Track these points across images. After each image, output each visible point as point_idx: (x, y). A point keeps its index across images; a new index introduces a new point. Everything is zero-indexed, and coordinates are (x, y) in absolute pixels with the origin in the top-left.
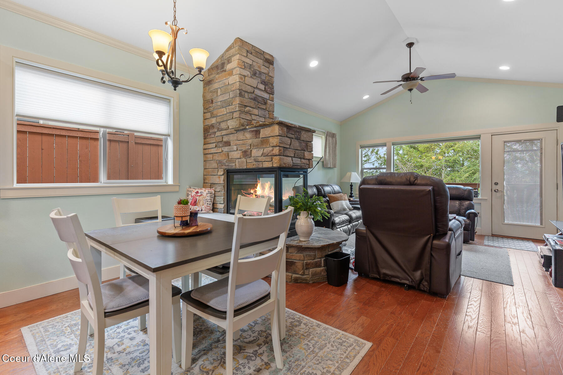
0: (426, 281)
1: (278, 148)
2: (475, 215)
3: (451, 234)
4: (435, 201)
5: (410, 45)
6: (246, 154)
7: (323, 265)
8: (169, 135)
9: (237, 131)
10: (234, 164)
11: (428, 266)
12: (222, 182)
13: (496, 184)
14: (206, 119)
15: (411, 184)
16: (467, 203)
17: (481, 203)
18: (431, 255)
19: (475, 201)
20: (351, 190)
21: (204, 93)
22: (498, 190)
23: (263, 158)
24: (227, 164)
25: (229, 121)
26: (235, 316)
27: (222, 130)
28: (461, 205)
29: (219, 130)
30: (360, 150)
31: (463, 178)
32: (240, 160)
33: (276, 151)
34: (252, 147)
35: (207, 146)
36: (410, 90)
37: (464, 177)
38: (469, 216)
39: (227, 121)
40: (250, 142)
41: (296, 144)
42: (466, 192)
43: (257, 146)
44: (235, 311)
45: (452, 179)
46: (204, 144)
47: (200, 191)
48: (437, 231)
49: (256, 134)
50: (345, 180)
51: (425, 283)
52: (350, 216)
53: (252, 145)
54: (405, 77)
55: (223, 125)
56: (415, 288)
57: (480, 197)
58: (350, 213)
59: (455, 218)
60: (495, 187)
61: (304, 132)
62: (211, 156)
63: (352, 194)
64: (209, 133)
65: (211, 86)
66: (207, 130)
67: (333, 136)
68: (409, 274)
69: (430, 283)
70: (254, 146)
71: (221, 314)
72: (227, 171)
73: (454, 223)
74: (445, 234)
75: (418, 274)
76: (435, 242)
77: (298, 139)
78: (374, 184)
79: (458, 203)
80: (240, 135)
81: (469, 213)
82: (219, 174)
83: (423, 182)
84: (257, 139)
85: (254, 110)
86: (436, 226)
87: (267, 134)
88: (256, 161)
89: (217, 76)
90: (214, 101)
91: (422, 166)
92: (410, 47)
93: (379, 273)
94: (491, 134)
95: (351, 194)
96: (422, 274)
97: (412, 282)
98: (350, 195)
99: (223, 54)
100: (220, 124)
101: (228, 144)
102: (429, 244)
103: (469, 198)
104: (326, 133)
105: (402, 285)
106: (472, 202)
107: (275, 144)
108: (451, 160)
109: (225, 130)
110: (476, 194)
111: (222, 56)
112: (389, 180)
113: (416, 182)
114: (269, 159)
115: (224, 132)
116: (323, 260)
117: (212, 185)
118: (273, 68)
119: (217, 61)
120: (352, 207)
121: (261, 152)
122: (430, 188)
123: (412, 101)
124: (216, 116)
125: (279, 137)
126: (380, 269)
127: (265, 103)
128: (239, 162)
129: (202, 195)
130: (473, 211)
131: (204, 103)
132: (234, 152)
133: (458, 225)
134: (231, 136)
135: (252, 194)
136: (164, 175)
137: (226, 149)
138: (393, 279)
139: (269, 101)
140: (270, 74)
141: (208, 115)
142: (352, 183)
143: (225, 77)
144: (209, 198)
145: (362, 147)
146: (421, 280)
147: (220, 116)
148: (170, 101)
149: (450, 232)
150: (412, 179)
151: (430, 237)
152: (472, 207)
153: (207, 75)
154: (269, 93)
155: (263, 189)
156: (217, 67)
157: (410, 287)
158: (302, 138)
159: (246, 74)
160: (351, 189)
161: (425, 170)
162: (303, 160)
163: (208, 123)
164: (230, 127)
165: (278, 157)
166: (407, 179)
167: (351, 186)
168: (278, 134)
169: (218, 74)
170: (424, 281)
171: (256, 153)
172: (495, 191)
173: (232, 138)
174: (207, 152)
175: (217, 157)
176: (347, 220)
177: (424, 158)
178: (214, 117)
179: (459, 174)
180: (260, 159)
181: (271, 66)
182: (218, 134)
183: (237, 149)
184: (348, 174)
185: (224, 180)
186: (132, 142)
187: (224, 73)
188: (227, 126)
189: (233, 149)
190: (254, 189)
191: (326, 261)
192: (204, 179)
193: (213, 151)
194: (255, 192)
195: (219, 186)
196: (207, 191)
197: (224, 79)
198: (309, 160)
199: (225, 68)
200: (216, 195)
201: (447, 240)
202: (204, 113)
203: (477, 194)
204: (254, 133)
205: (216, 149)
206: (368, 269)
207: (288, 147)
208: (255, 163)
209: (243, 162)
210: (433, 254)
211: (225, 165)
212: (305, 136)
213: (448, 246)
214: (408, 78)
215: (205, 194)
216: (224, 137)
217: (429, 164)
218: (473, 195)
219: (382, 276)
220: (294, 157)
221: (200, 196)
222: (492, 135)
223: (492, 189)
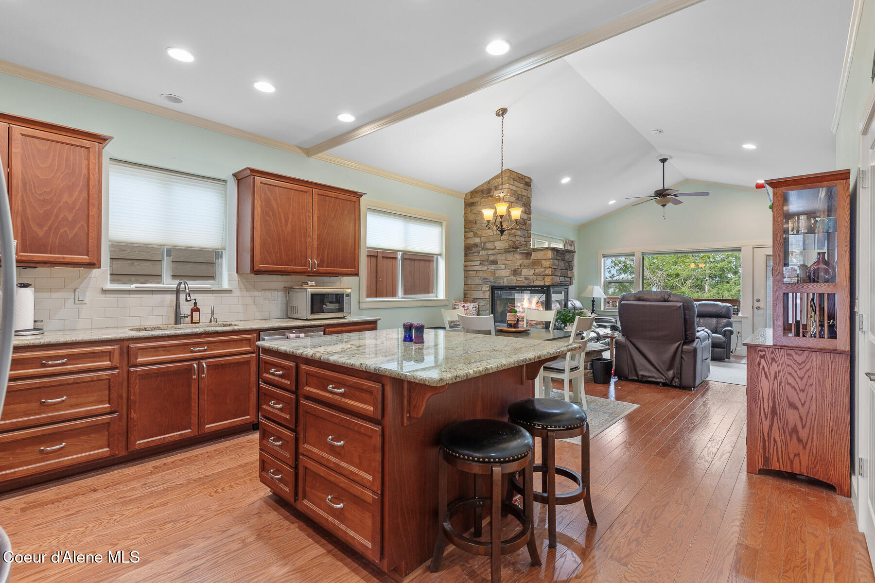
0: (677, 378)
1: (551, 269)
2: (731, 332)
3: (698, 342)
4: (685, 314)
5: (664, 161)
6: (515, 272)
7: (589, 368)
8: (440, 255)
9: (506, 251)
10: (502, 281)
11: (679, 366)
12: (487, 297)
13: (758, 301)
14: (468, 238)
15: (665, 301)
16: (725, 320)
17: (741, 322)
18: (682, 357)
19: (733, 319)
20: (593, 307)
21: (465, 213)
22: (759, 308)
23: (534, 277)
24: (493, 281)
25: (497, 242)
26: (570, 372)
27: (487, 249)
28: (718, 323)
29: (484, 249)
30: (603, 260)
31: (733, 293)
32: (508, 278)
33: (549, 271)
34: (522, 267)
35: (468, 263)
36: (664, 206)
37: (735, 290)
38: (725, 333)
39: (494, 242)
40: (520, 262)
41: (562, 264)
42: (724, 310)
43: (528, 267)
44: (571, 369)
45: (718, 294)
46: (465, 261)
47: (466, 305)
48: (686, 338)
49: (527, 256)
50: (586, 294)
51: (677, 380)
52: (598, 334)
53: (522, 265)
54: (659, 192)
55: (489, 245)
56: (668, 385)
57: (740, 314)
58: (597, 330)
59: (703, 330)
60: (756, 304)
61: (567, 254)
62: (474, 273)
64: (471, 250)
65: (475, 207)
66: (469, 249)
67: (572, 243)
68: (664, 373)
69: (680, 379)
70: (524, 266)
71: (562, 371)
72: (492, 287)
73: (703, 334)
74: (693, 341)
75: (671, 373)
76: (685, 347)
77: (563, 260)
78: (633, 301)
79: (715, 320)
80: (510, 256)
81: (725, 331)
82: (483, 289)
83: (675, 299)
84: (527, 260)
85: (518, 231)
86: (686, 335)
87: (539, 256)
88: (526, 279)
89: (482, 200)
90: (478, 222)
91: (678, 275)
92: (664, 163)
93: (637, 375)
95: (593, 310)
96: (674, 372)
97: (665, 380)
99: (489, 181)
100: (485, 244)
101: (495, 262)
102: (680, 349)
103: (727, 316)
104: (564, 240)
105: (657, 383)
106: (730, 320)
107: (547, 266)
108: (717, 268)
109: (492, 250)
110: (736, 312)
111: (489, 182)
112: (646, 297)
113: (669, 299)
114: (540, 278)
115: (490, 252)
116: (589, 363)
117: (474, 300)
118: (531, 189)
119: (483, 185)
120: (597, 325)
121: (532, 271)
122: (681, 304)
123: (665, 217)
124: (481, 236)
125: (551, 260)
126: (638, 372)
127: (525, 224)
128: (507, 279)
129: (468, 309)
130: (730, 328)
131: (465, 223)
132: (502, 271)
133: (705, 335)
134: (499, 255)
135: (519, 307)
136: (434, 290)
137: (493, 267)
138: (649, 379)
139: (528, 221)
140: (529, 196)
141: (471, 234)
142: (593, 298)
143: (492, 202)
144: (475, 312)
145: (604, 256)
146: (673, 378)
147: (485, 236)
148: (442, 224)
149: (697, 340)
150: (666, 297)
151: (680, 343)
152: (730, 325)
153: (470, 197)
154: (527, 214)
155: (530, 303)
156: (482, 192)
157: (664, 385)
158: (566, 259)
159: (512, 201)
160: (593, 304)
161: (682, 280)
162: (566, 279)
163: (471, 242)
164: (498, 248)
165: (550, 277)
166: (662, 297)
167: (593, 301)
168: (550, 258)
169: (483, 198)
170: (675, 378)
171: (525, 272)
172: (757, 308)
173: (499, 258)
174: (469, 268)
175: (481, 274)
176: (595, 338)
177: (681, 264)
178: (477, 237)
179: (728, 286)
180: (531, 278)
181: (529, 188)
182: (483, 253)
183: (505, 268)
184: (590, 287)
185: (489, 296)
186: (380, 256)
187: (490, 199)
188: (494, 247)
189: (500, 267)
190: (521, 302)
191: (592, 365)
192: (465, 294)
193: (476, 268)
194: (522, 305)
195: (484, 301)
196: (472, 305)
197: (491, 203)
198: (570, 278)
199: (492, 194)
200: (480, 309)
201: (694, 345)
202: (465, 232)
203: (738, 312)
204: (525, 255)
205: (480, 266)
206: (627, 373)
207: (557, 267)
208: (525, 281)
209: (512, 280)
210: (683, 356)
211: (491, 282)
212: (568, 257)
213: (695, 350)
214: (662, 195)
215: (470, 308)
216: (490, 256)
217: (687, 273)
218: (732, 313)
219: (640, 377)
220: (560, 276)
221: (467, 310)
222: (753, 248)
223: (753, 306)
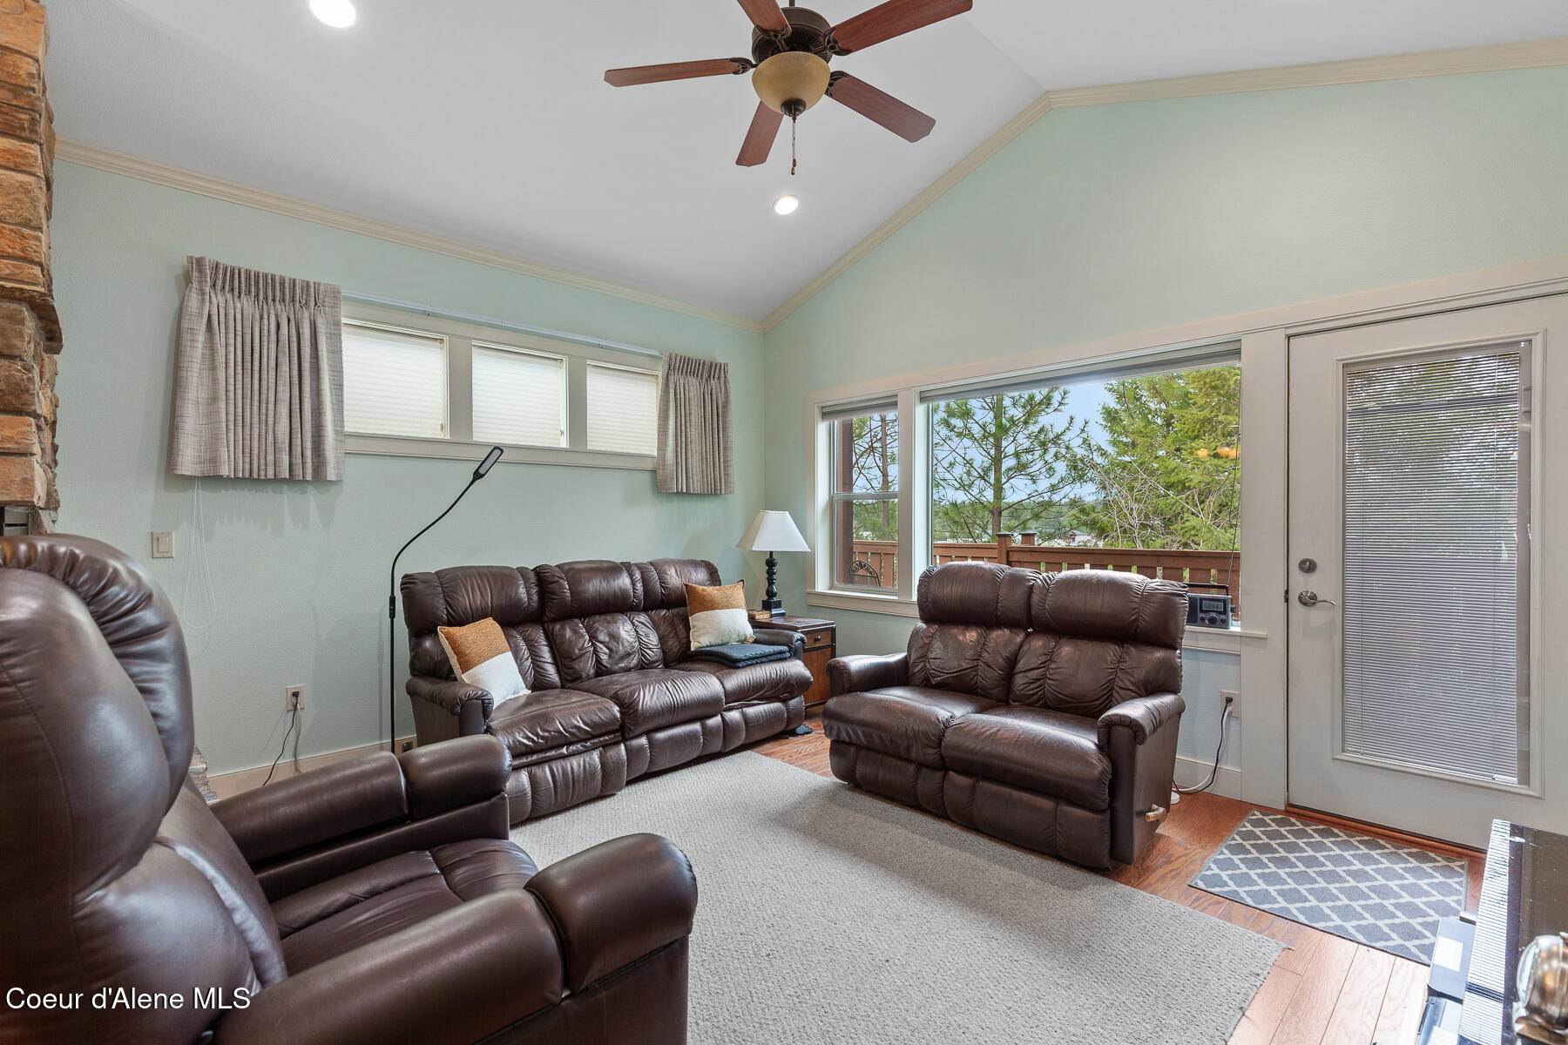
13: (1309, 567)
17: (1240, 655)
20: (771, 581)
22: (1314, 597)
28: (1118, 666)
42: (1148, 608)
57: (1235, 624)
63: (775, 595)
67: (710, 371)
79: (1110, 654)
94: (1282, 334)
95: (771, 594)
98: (765, 598)
103: (1163, 635)
104: (667, 359)
106: (1173, 654)
110: (1220, 613)
142: (771, 553)
160: (770, 574)
167: (771, 563)
172: (1302, 600)
203: (1225, 612)
218: (1189, 619)
222: (1289, 337)
223: (1287, 592)
